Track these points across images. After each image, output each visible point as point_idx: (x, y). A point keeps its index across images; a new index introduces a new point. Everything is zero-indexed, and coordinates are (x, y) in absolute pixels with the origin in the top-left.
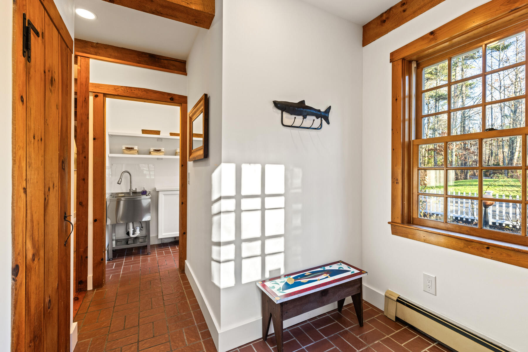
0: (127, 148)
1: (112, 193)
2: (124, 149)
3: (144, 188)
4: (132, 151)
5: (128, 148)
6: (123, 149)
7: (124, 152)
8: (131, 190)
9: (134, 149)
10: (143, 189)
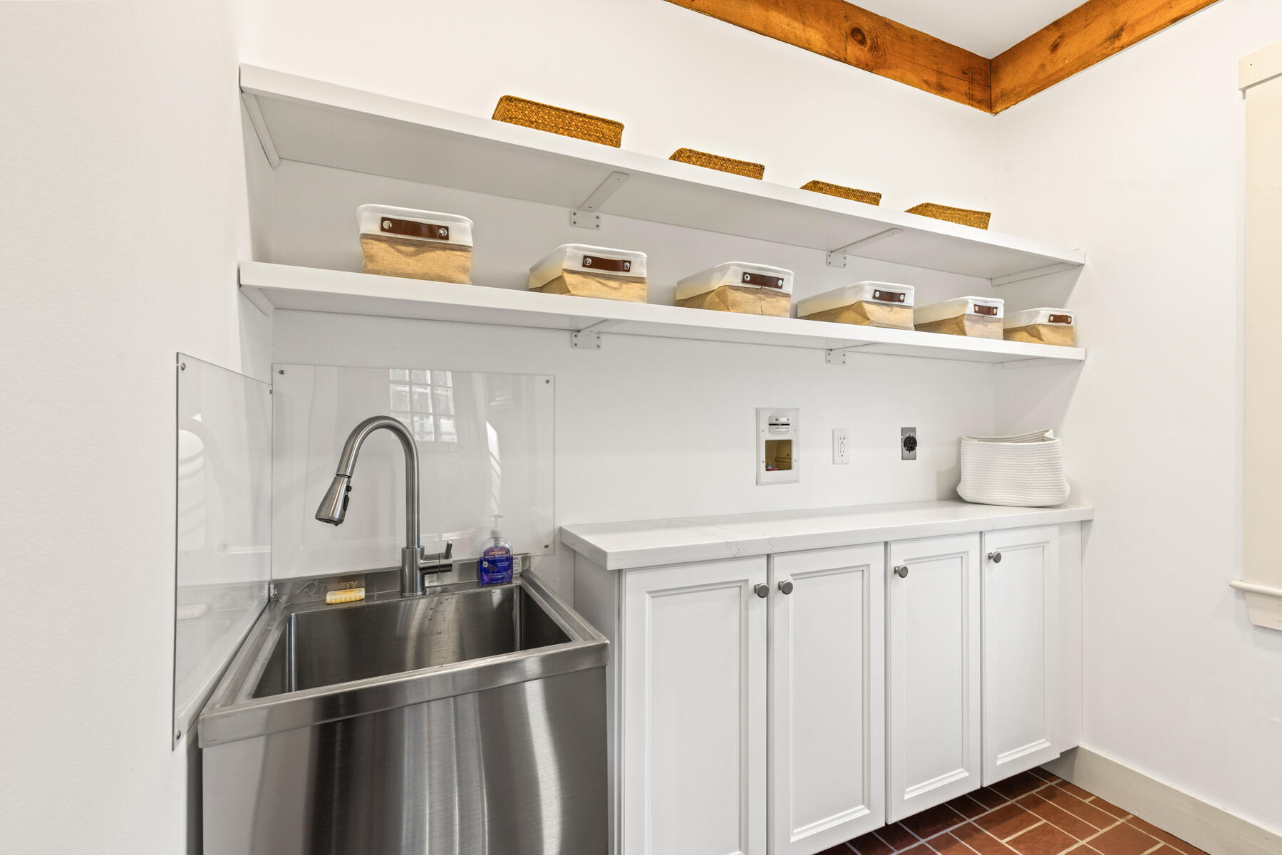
0: (400, 226)
1: (279, 584)
2: (375, 229)
3: (496, 539)
4: (434, 259)
5: (402, 229)
6: (364, 229)
7: (370, 258)
8: (413, 554)
9: (454, 239)
10: (491, 544)
